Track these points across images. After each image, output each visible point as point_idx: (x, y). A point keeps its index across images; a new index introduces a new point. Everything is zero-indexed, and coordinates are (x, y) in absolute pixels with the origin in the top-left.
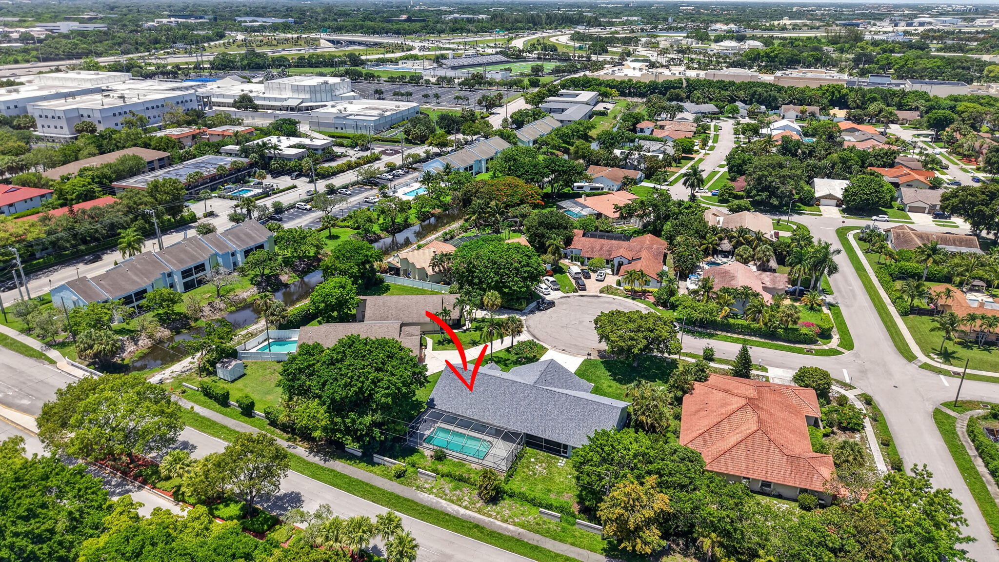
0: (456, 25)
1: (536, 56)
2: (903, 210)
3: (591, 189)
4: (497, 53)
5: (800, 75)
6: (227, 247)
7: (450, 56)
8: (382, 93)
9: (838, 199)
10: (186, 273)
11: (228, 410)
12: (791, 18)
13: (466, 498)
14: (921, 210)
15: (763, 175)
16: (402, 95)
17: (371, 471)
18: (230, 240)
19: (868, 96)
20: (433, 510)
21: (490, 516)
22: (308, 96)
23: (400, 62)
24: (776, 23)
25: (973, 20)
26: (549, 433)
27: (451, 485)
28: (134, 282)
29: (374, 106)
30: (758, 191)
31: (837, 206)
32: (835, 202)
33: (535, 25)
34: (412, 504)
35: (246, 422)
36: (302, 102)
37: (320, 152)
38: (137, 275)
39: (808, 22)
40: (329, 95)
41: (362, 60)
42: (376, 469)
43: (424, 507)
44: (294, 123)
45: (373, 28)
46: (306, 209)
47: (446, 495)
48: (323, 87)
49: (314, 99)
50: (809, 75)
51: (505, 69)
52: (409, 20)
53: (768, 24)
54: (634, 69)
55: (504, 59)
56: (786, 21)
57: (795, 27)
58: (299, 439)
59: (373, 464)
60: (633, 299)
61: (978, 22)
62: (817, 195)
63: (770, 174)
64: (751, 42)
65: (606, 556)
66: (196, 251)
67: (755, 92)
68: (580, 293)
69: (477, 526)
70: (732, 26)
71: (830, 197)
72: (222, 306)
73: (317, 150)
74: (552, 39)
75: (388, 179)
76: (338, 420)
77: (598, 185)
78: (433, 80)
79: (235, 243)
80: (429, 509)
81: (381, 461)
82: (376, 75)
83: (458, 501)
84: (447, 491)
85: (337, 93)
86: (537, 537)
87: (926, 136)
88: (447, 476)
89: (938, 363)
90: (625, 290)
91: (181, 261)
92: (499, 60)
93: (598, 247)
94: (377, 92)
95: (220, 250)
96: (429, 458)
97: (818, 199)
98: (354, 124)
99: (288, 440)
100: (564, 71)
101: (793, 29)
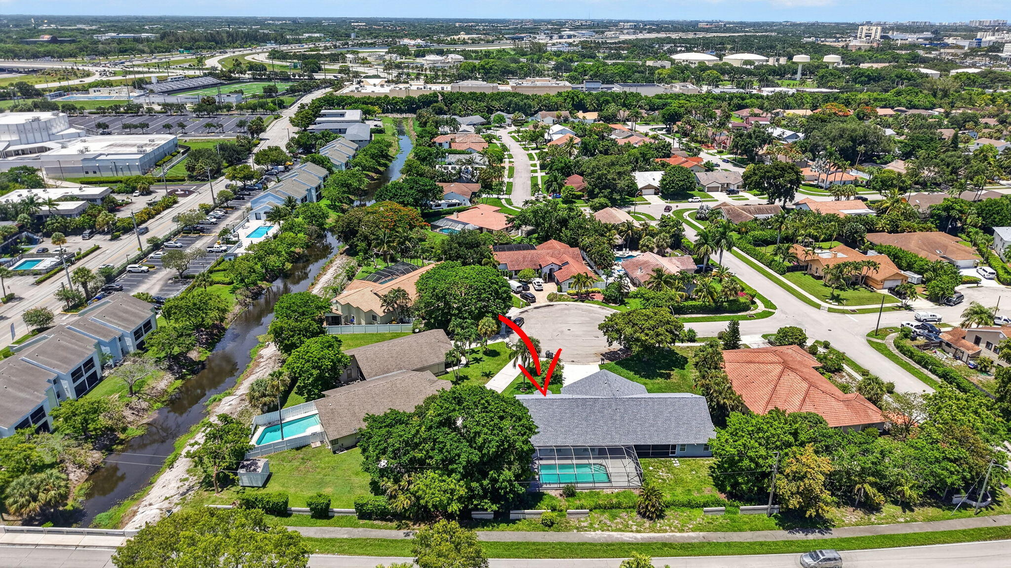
0: (122, 45)
1: (250, 76)
2: (702, 191)
3: (449, 206)
4: (205, 75)
5: (530, 84)
6: (111, 332)
7: (154, 80)
8: (107, 127)
9: (656, 189)
10: (76, 375)
11: (292, 518)
12: (467, 34)
13: (630, 522)
14: (715, 189)
15: (603, 174)
16: (136, 127)
17: (518, 529)
18: (111, 322)
19: (602, 99)
20: (612, 545)
21: (665, 531)
22: (15, 137)
23: (91, 90)
24: (456, 37)
25: (603, 32)
26: (656, 439)
27: (606, 515)
28: (23, 401)
29: (121, 142)
30: (600, 189)
31: (656, 194)
32: (653, 191)
33: (217, 43)
34: (589, 547)
35: (329, 525)
36: (8, 146)
37: (99, 202)
38: (22, 391)
39: (482, 37)
40: (45, 134)
41: (36, 90)
42: (519, 525)
43: (602, 545)
44: (32, 171)
45: (12, 51)
46: (142, 271)
47: (610, 526)
48: (35, 125)
49: (24, 140)
50: (538, 84)
51: (236, 92)
52: (54, 40)
53: (449, 39)
54: (375, 85)
55: (215, 81)
56: (463, 36)
57: (474, 42)
58: (411, 524)
59: (514, 522)
60: (583, 301)
61: (608, 34)
62: (640, 186)
63: (609, 172)
64: (452, 56)
65: (784, 529)
66: (77, 345)
67: (511, 101)
68: (533, 305)
69: (665, 545)
70: (419, 41)
71: (649, 187)
72: (144, 405)
73: (94, 200)
74: (247, 58)
75: (212, 223)
76: (474, 484)
77: (454, 201)
78: (158, 108)
79: (120, 325)
80: (609, 545)
81: (521, 516)
82: (78, 106)
83: (626, 528)
84: (609, 523)
85: (54, 131)
86: (719, 534)
87: (662, 129)
88: (595, 508)
89: (835, 306)
90: (570, 294)
91: (64, 360)
92: (211, 82)
93: (521, 259)
94: (99, 126)
95: (104, 336)
96: (560, 498)
97: (641, 190)
98: (112, 165)
99: (399, 528)
100: (299, 91)
101: (473, 43)
